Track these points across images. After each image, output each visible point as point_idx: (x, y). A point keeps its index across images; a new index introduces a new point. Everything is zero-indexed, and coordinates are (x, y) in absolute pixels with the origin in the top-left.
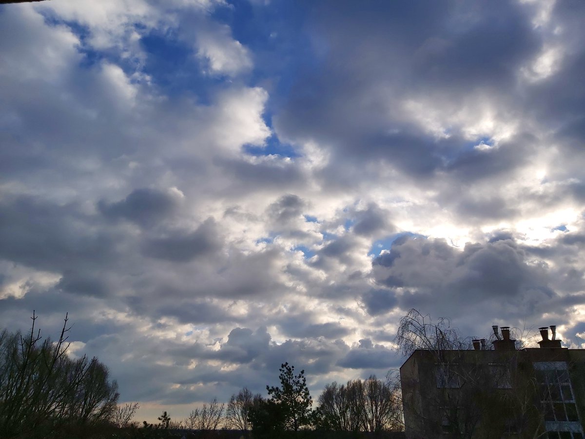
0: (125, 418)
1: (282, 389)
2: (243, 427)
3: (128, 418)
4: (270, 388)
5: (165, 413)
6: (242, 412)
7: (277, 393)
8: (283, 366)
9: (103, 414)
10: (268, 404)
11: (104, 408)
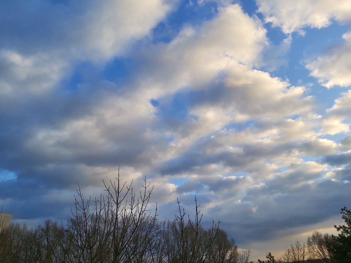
0: (245, 259)
1: (347, 226)
2: (323, 256)
3: (247, 260)
4: (338, 227)
5: (270, 254)
6: (318, 247)
7: (345, 230)
8: (342, 210)
9: (231, 259)
10: (340, 237)
11: (231, 255)
